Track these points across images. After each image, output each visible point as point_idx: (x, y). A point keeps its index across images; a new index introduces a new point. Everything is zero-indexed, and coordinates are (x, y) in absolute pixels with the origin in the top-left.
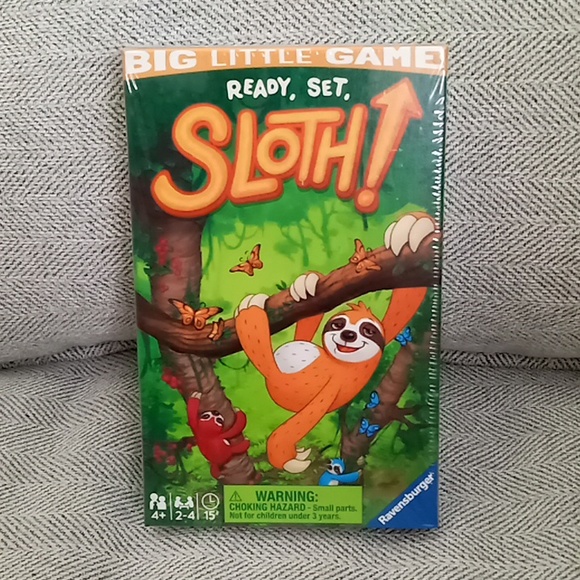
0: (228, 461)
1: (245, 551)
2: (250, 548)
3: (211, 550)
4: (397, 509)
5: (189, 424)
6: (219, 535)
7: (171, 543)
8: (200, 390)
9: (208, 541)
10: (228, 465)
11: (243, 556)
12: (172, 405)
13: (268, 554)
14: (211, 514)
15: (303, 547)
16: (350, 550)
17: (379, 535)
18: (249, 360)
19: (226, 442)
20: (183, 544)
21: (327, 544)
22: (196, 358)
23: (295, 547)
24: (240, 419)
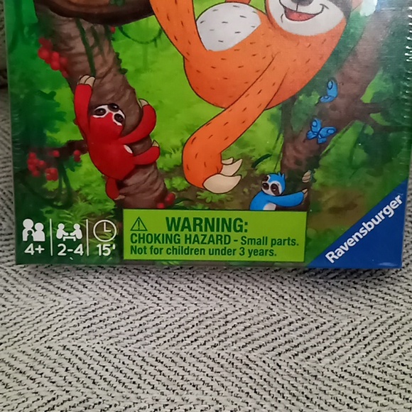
0: (129, 176)
1: (150, 296)
2: (157, 293)
3: (105, 295)
4: (350, 242)
5: (77, 122)
6: (115, 278)
7: (51, 288)
8: (93, 73)
9: (101, 285)
10: (130, 181)
11: (148, 302)
12: (53, 94)
13: (180, 300)
14: (105, 248)
15: (226, 292)
16: (287, 297)
17: (321, 281)
18: (162, 30)
19: (128, 149)
20: (68, 288)
21: (256, 289)
22: (86, 26)
23: (215, 292)
24: (148, 117)
